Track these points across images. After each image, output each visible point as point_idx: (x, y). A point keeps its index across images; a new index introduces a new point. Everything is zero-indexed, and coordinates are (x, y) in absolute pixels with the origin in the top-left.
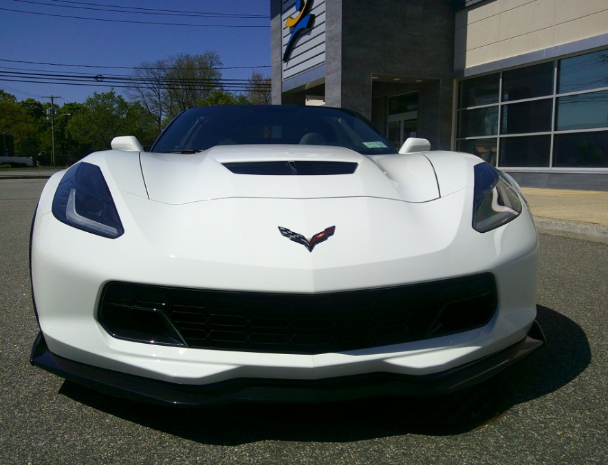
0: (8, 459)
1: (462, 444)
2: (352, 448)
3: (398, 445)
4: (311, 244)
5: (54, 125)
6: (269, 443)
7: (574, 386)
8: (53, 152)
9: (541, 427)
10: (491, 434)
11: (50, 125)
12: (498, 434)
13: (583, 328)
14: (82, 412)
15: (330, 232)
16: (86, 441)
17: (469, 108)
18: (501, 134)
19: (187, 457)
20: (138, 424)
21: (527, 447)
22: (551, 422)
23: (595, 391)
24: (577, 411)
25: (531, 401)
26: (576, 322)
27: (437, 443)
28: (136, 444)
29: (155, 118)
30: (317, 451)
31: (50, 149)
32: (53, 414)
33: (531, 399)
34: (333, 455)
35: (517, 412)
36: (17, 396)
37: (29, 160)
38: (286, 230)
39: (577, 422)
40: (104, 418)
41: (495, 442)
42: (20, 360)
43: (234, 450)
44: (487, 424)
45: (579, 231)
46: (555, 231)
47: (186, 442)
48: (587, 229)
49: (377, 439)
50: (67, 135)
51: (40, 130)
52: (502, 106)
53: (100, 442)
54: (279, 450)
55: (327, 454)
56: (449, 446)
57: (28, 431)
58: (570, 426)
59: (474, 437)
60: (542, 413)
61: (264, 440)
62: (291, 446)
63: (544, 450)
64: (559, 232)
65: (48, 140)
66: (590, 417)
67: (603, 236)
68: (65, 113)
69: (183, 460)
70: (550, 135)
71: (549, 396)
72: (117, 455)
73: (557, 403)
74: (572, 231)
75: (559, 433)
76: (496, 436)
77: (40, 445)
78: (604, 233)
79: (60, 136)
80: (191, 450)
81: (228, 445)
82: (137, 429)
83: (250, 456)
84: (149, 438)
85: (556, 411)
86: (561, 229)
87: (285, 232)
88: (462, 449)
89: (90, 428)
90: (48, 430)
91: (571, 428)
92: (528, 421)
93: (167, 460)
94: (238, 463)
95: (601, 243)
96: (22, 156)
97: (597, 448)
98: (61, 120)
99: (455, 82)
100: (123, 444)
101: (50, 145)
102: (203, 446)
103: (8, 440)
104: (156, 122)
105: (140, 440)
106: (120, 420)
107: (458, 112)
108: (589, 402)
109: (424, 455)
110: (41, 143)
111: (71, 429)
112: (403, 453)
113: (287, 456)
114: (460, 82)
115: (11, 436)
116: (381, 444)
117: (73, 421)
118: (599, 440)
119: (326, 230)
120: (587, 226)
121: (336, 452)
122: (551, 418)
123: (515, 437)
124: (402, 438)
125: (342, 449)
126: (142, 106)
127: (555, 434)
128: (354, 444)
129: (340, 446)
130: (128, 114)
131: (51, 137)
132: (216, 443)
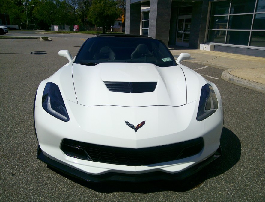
0: (35, 196)
1: (186, 196)
2: (148, 196)
3: (164, 196)
4: (136, 129)
5: (27, 10)
6: (120, 193)
7: (230, 171)
8: (27, 23)
9: (214, 190)
10: (196, 192)
11: (25, 10)
12: (198, 192)
13: (241, 142)
14: (56, 177)
15: (143, 123)
16: (59, 190)
17: (215, 16)
18: (228, 29)
19: (93, 198)
20: (76, 182)
21: (208, 198)
22: (218, 188)
23: (237, 174)
24: (229, 183)
25: (213, 178)
26: (239, 138)
27: (177, 195)
28: (76, 191)
29: (72, 8)
30: (136, 197)
31: (26, 21)
32: (46, 177)
33: (213, 177)
34: (142, 199)
35: (207, 183)
36: (33, 169)
37: (17, 27)
38: (128, 122)
39: (227, 188)
40: (64, 179)
41: (197, 196)
42: (31, 150)
43: (108, 195)
44: (195, 187)
45: (252, 86)
46: (243, 85)
47: (92, 191)
48: (256, 86)
49: (157, 193)
50: (33, 15)
51: (21, 12)
52: (230, 16)
53: (63, 190)
54: (124, 196)
55: (140, 198)
56: (181, 197)
57: (39, 184)
58: (224, 190)
59: (190, 193)
60: (216, 183)
61: (118, 191)
62: (128, 194)
63: (213, 200)
64: (244, 85)
65: (25, 17)
66: (232, 186)
67: (262, 89)
68: (32, 4)
69: (92, 199)
70: (250, 31)
71: (220, 176)
72: (70, 196)
73: (222, 179)
74: (250, 86)
75: (220, 193)
76: (197, 193)
77: (44, 191)
78: (263, 88)
79: (30, 15)
80: (94, 195)
81: (106, 193)
82: (76, 185)
83: (114, 198)
84: (80, 189)
85: (221, 183)
86: (245, 84)
87: (127, 123)
88: (185, 198)
89: (59, 184)
90: (46, 184)
91: (225, 190)
92: (210, 187)
93: (86, 198)
94: (110, 201)
95: (261, 92)
96: (14, 25)
97: (231, 199)
98: (30, 8)
99: (210, 3)
100: (71, 192)
101: (25, 19)
102: (98, 193)
103: (33, 188)
104: (73, 10)
105: (77, 190)
106: (70, 181)
107: (210, 17)
108: (234, 179)
109: (172, 200)
110: (21, 19)
111: (53, 184)
112: (165, 199)
113: (126, 198)
114: (212, 3)
115: (34, 186)
116: (158, 195)
117: (53, 181)
118: (233, 196)
119: (142, 122)
120: (256, 84)
121: (143, 197)
122: (218, 186)
123: (204, 194)
124: (165, 192)
125: (145, 196)
126: (67, 2)
127: (218, 193)
128: (149, 194)
129: (144, 195)
130: (60, 6)
131: (26, 16)
132: (103, 192)
